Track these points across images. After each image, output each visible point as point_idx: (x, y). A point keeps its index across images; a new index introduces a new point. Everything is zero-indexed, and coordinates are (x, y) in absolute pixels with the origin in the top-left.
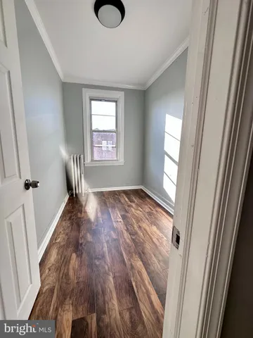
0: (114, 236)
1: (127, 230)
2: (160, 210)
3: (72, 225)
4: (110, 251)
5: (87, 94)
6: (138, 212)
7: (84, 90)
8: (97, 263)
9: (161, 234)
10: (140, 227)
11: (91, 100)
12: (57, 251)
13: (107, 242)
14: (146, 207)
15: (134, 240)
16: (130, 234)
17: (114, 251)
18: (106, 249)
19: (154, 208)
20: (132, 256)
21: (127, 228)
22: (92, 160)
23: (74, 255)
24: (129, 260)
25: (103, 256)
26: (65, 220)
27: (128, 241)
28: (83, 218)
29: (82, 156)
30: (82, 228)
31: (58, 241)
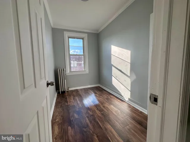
0: (91, 113)
1: (97, 109)
2: (112, 96)
3: (63, 110)
4: (91, 122)
5: (66, 34)
6: (101, 98)
7: (65, 32)
8: (85, 130)
9: (116, 109)
10: (104, 107)
11: (69, 38)
12: (57, 126)
13: (88, 117)
14: (104, 95)
15: (102, 114)
16: (100, 111)
17: (93, 122)
18: (88, 121)
19: (109, 95)
20: (104, 123)
21: (97, 108)
22: (70, 71)
23: (70, 128)
24: (103, 125)
25: (88, 126)
26: (58, 108)
27: (99, 115)
28: (69, 105)
29: (65, 69)
30: (70, 111)
31: (57, 121)
